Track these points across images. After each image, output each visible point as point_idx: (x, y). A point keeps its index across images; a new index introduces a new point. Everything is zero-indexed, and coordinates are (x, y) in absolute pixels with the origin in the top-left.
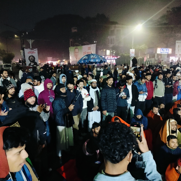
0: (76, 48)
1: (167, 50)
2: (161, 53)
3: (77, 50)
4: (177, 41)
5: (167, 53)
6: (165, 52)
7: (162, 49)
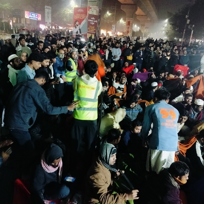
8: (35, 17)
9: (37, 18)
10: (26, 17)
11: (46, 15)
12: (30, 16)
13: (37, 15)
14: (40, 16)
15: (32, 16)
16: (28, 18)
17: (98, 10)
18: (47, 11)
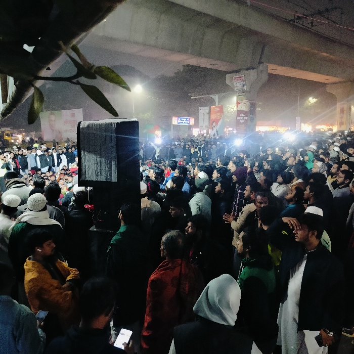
0: (51, 114)
1: (188, 120)
2: (179, 123)
3: (53, 117)
4: (200, 108)
5: (187, 124)
6: (184, 122)
7: (179, 119)
8: (186, 122)
9: (188, 122)
10: (174, 123)
11: (201, 117)
12: (179, 121)
13: (189, 119)
14: (193, 120)
15: (182, 122)
16: (176, 124)
17: (248, 104)
18: (201, 112)
